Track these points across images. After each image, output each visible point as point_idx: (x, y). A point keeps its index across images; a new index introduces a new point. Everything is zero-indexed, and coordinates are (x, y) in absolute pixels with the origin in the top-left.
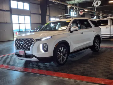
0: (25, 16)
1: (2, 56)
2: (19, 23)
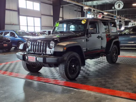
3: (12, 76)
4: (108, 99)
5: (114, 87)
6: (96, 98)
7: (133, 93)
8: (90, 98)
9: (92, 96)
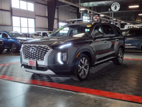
0: (29, 19)
1: (2, 65)
2: (21, 27)
3: (5, 80)
4: (109, 102)
5: (114, 89)
6: (95, 101)
7: (133, 95)
8: (89, 101)
9: (92, 99)
